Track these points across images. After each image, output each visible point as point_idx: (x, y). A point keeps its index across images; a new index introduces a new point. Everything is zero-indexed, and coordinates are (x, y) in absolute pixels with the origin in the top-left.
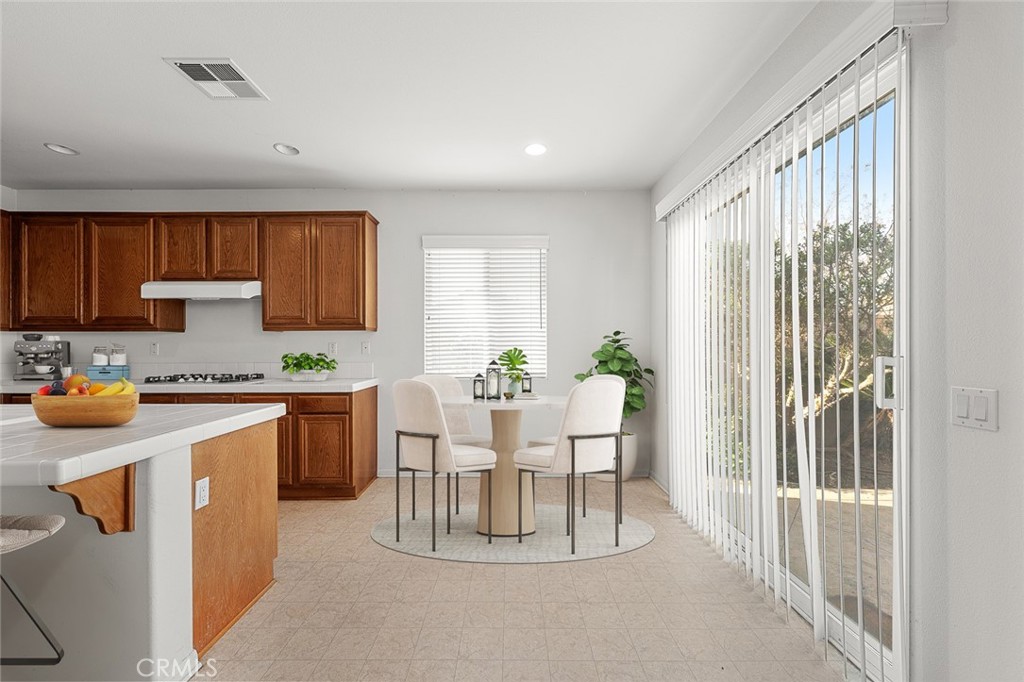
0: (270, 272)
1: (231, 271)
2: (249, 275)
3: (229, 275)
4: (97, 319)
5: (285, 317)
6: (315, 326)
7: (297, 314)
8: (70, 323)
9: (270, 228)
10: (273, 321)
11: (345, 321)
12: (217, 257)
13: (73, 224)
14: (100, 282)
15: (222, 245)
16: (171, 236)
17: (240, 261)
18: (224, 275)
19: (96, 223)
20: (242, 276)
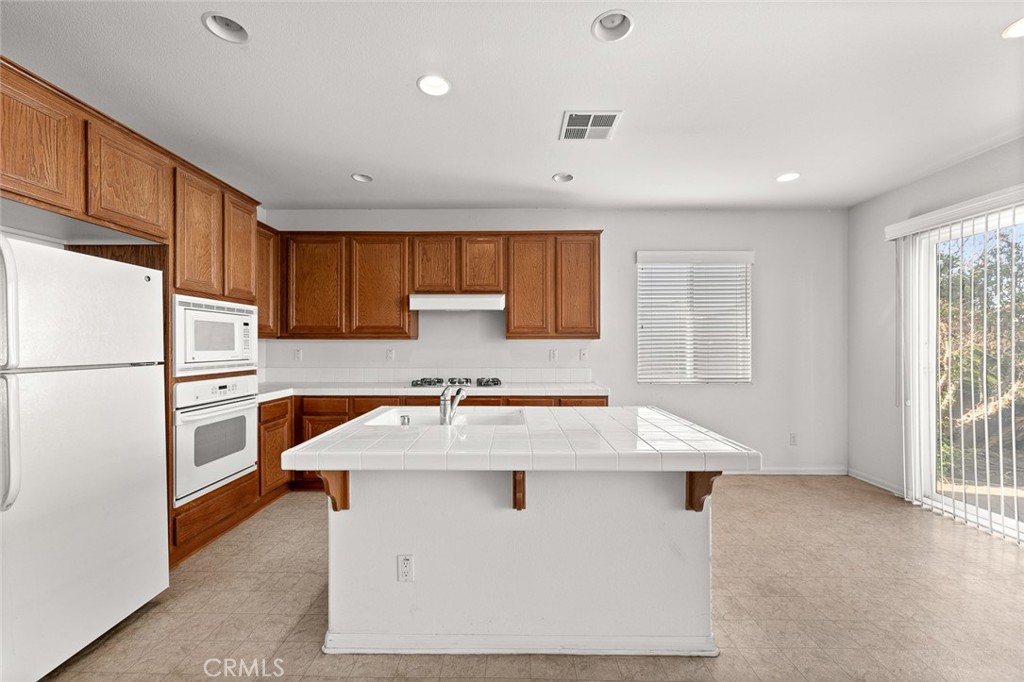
0: (515, 285)
1: (480, 285)
2: (495, 289)
3: (478, 288)
4: (359, 328)
5: (528, 327)
6: (555, 335)
7: (539, 324)
8: (333, 331)
9: (516, 245)
10: (518, 330)
11: (583, 330)
12: (467, 271)
13: (336, 242)
14: (360, 295)
15: (471, 262)
16: (425, 253)
17: (486, 276)
18: (472, 289)
19: (357, 241)
20: (489, 289)
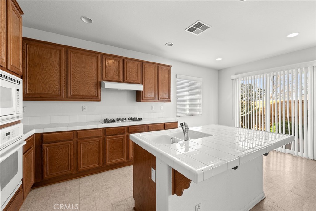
0: (145, 81)
1: (132, 80)
2: (138, 82)
3: (131, 81)
4: (72, 96)
5: (149, 98)
6: (158, 101)
7: (153, 97)
9: (145, 66)
10: (146, 99)
11: (166, 99)
15: (128, 70)
17: (134, 77)
18: (129, 81)
19: (71, 51)
20: (136, 82)
